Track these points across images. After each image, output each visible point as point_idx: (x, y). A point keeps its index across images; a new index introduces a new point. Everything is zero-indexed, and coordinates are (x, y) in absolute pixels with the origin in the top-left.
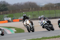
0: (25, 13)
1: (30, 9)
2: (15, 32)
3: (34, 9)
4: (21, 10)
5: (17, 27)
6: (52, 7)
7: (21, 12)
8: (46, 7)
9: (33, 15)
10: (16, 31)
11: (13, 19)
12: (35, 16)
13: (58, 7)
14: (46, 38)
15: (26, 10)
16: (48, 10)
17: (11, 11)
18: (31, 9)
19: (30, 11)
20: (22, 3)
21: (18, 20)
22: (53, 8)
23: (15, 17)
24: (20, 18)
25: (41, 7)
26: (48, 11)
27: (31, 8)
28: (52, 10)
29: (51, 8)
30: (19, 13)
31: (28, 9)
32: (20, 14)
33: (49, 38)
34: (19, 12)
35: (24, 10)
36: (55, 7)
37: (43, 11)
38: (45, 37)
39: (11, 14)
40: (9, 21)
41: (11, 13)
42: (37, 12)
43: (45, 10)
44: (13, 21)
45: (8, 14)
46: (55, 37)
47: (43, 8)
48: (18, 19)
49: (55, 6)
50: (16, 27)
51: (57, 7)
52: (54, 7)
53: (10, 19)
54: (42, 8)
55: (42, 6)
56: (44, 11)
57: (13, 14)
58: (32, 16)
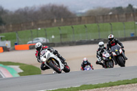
0: (43, 29)
1: (53, 20)
2: (20, 74)
3: (62, 20)
4: (33, 24)
5: (25, 63)
6: (103, 16)
7: (33, 28)
8: (90, 16)
9: (61, 35)
10: (22, 71)
11: (16, 44)
12: (66, 37)
13: (118, 15)
14: (91, 87)
15: (44, 22)
16: (96, 22)
17: (11, 26)
18: (55, 21)
19: (53, 25)
20: (35, 8)
21: (27, 46)
22: (107, 18)
23: (20, 40)
24: (31, 42)
25: (78, 15)
26: (95, 25)
27: (57, 19)
28: (104, 22)
29: (101, 17)
30: (29, 31)
31: (48, 22)
32: (32, 32)
33: (97, 87)
34: (28, 29)
35: (40, 22)
36: (111, 15)
37: (83, 25)
38: (89, 84)
39: (10, 33)
40: (5, 49)
41: (11, 29)
42: (70, 27)
43: (88, 23)
44: (14, 49)
45: (5, 34)
46: (111, 85)
47: (83, 18)
49: (111, 13)
50: (21, 62)
51: (116, 16)
52: (109, 17)
53: (8, 44)
54: (80, 18)
55: (81, 13)
56: (85, 26)
57: (15, 33)
58: (59, 36)
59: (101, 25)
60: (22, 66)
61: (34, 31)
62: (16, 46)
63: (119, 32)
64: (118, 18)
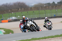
0: (14, 13)
1: (19, 9)
2: (4, 33)
3: (23, 9)
4: (10, 11)
5: (6, 28)
6: (41, 7)
7: (10, 13)
8: (35, 7)
10: (5, 32)
11: (2, 20)
13: (48, 6)
15: (15, 10)
18: (20, 9)
19: (19, 11)
20: (11, 3)
21: (7, 21)
22: (43, 8)
23: (4, 18)
24: (9, 19)
26: (38, 11)
27: (21, 9)
28: (42, 10)
29: (41, 8)
30: (8, 14)
31: (17, 10)
32: (9, 14)
33: (39, 39)
34: (7, 13)
35: (13, 10)
36: (45, 7)
37: (32, 11)
38: (35, 38)
42: (26, 12)
43: (35, 10)
46: (45, 38)
47: (32, 8)
48: (6, 19)
49: (45, 6)
50: (4, 28)
51: (47, 7)
52: (44, 7)
54: (31, 8)
55: (31, 6)
57: (1, 15)
59: (40, 11)
60: (5, 29)
61: (10, 14)
62: (2, 21)
63: (49, 14)
64: (48, 8)
